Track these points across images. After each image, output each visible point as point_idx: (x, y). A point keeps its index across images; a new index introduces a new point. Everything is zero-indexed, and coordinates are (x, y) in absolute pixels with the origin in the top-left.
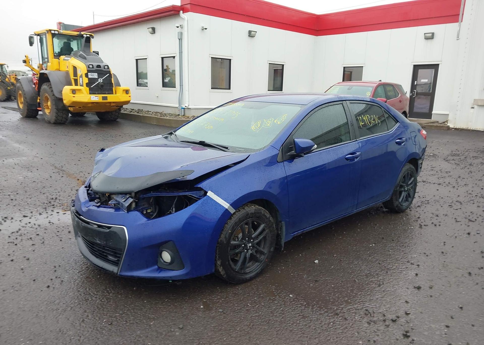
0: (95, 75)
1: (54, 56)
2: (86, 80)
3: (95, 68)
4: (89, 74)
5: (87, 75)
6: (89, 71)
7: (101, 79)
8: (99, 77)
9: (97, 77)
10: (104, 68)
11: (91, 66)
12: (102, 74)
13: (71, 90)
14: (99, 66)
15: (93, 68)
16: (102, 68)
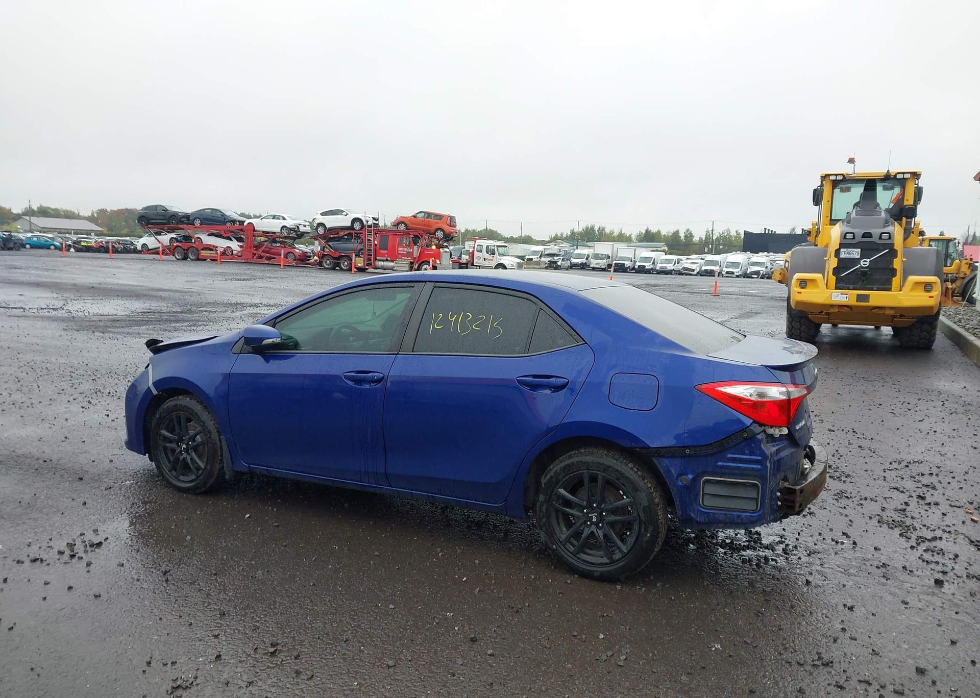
0: (856, 253)
1: (831, 220)
2: (833, 263)
3: (859, 239)
4: (842, 250)
5: (837, 253)
6: (842, 245)
7: (868, 260)
8: (863, 257)
9: (859, 257)
10: (880, 238)
11: (849, 236)
12: (872, 250)
13: (799, 281)
14: (867, 235)
15: (854, 238)
16: (875, 239)
